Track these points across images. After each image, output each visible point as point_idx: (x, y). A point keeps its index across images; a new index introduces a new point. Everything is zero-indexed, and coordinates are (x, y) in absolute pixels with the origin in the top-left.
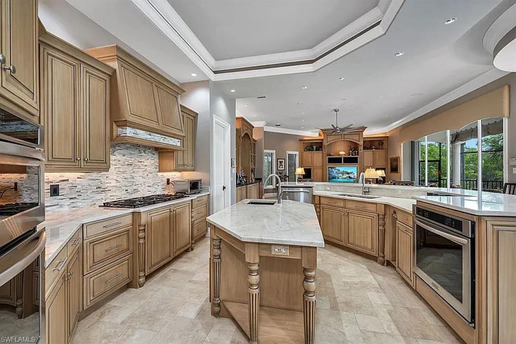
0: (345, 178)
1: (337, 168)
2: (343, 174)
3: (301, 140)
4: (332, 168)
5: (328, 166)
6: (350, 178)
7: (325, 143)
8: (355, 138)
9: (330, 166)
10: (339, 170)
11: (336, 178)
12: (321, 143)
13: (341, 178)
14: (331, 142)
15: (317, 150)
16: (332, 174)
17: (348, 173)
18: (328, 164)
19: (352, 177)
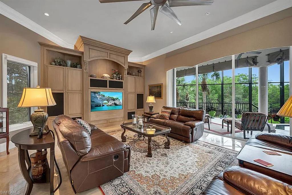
0: (110, 105)
1: (101, 93)
2: (108, 100)
3: (42, 44)
4: (95, 93)
5: (90, 90)
6: (116, 104)
7: (86, 59)
8: (120, 60)
9: (93, 90)
10: (104, 96)
11: (100, 106)
12: (80, 58)
13: (105, 105)
14: (94, 59)
15: (74, 66)
16: (95, 100)
17: (114, 100)
18: (90, 87)
19: (118, 103)
